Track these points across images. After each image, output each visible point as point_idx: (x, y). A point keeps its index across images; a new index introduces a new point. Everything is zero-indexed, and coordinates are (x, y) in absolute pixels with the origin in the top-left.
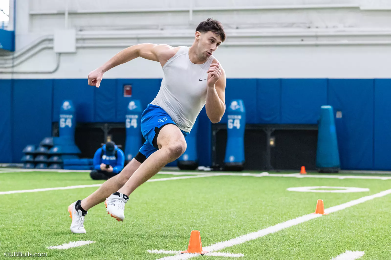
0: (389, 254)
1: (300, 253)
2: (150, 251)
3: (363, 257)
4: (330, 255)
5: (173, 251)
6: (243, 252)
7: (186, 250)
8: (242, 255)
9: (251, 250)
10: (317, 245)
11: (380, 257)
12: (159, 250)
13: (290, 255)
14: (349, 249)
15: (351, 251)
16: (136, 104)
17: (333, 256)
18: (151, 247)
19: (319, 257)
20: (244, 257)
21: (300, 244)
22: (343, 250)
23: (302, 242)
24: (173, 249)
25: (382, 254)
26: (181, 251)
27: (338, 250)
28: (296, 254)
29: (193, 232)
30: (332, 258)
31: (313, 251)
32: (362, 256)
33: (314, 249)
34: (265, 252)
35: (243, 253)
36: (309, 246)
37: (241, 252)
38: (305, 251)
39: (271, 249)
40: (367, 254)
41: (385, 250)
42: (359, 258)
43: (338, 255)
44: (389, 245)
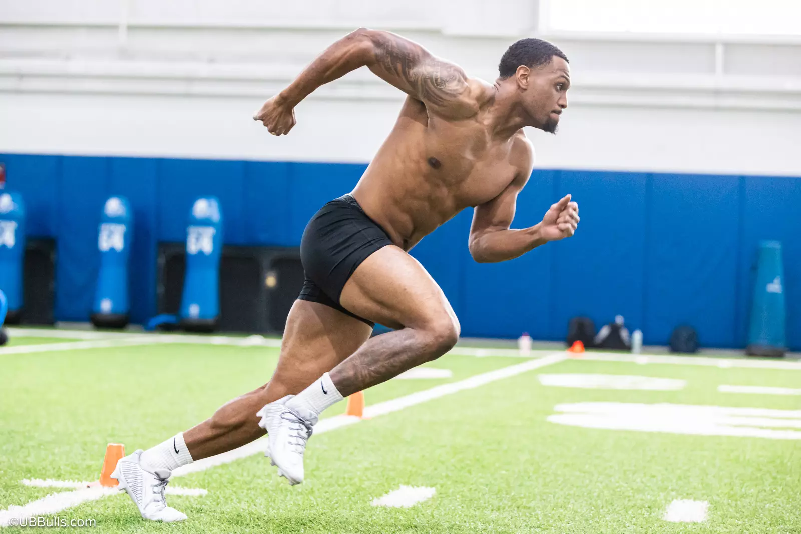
0: (481, 494)
1: (315, 489)
2: (26, 482)
3: (433, 498)
4: (370, 494)
5: (71, 481)
6: (206, 485)
7: (97, 482)
8: (204, 492)
9: (221, 483)
10: (346, 476)
11: (464, 499)
12: (44, 480)
13: (295, 493)
14: (407, 484)
15: (410, 488)
16: (13, 200)
17: (376, 496)
18: (29, 473)
19: (350, 499)
20: (207, 496)
21: (316, 473)
22: (394, 485)
23: (318, 469)
24: (72, 479)
25: (468, 494)
26: (88, 484)
27: (386, 484)
28: (307, 492)
29: (110, 446)
30: (373, 498)
31: (339, 486)
32: (430, 496)
33: (341, 482)
34: (248, 487)
35: (205, 489)
36: (331, 477)
37: (204, 487)
38: (323, 485)
39: (260, 481)
40: (440, 494)
41: (474, 487)
42: (425, 500)
43: (385, 495)
44: (481, 478)
